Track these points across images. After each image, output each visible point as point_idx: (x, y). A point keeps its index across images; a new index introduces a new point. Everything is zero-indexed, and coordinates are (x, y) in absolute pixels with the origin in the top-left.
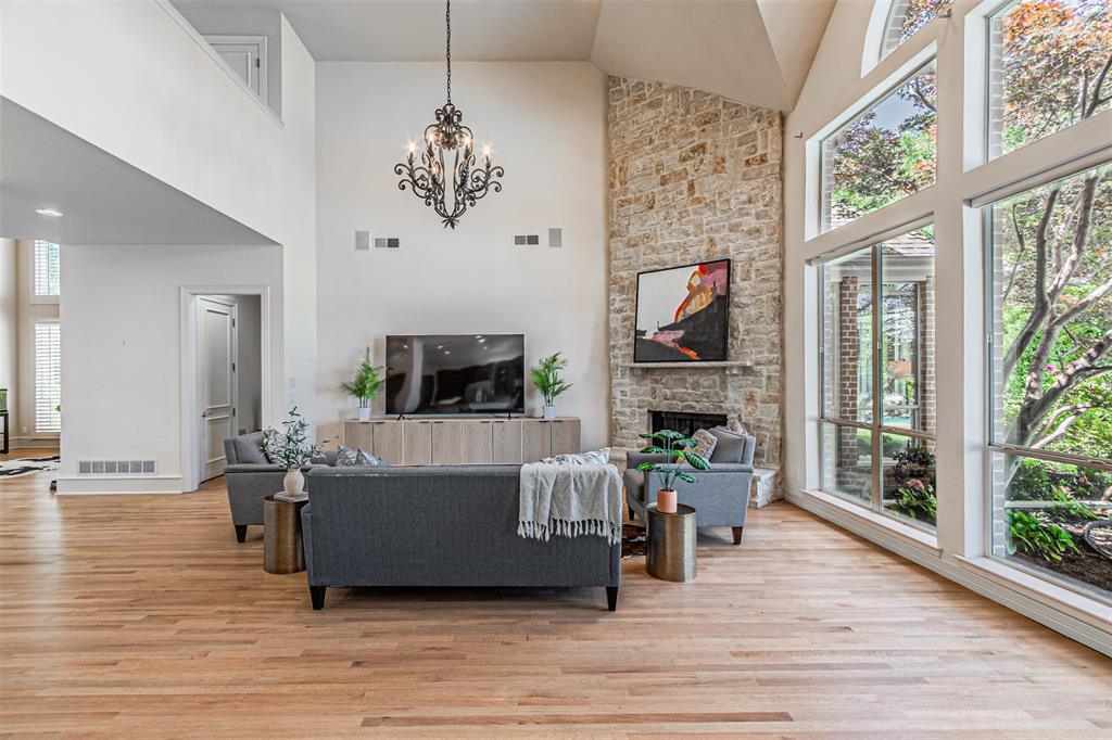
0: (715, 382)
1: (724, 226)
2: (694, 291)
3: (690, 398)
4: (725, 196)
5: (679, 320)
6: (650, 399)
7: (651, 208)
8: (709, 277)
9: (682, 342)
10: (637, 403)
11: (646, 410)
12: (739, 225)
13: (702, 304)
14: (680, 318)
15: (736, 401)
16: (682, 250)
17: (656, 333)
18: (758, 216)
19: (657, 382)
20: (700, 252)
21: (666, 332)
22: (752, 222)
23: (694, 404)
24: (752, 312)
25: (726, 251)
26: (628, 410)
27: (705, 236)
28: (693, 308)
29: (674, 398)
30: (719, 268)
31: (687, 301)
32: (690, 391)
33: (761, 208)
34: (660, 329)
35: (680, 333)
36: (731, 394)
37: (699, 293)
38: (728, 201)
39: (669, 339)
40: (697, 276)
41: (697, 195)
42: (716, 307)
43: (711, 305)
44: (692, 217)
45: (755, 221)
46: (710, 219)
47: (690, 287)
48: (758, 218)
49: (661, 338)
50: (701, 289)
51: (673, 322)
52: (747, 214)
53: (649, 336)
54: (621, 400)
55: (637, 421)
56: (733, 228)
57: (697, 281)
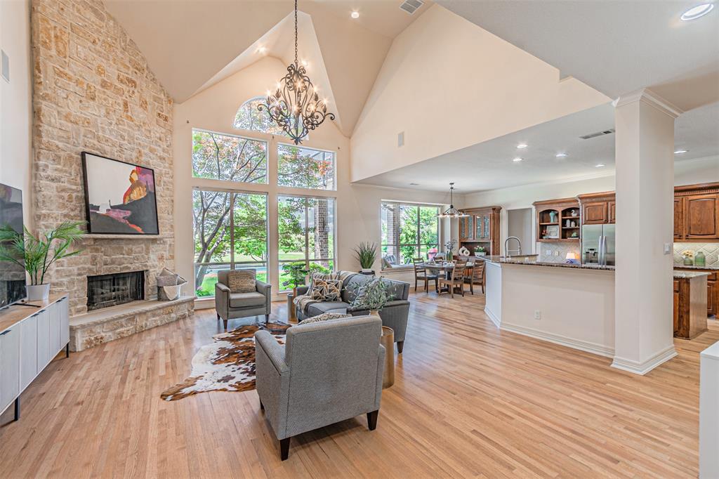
0: (143, 250)
1: (147, 146)
3: (125, 262)
4: (148, 127)
5: (126, 203)
6: (91, 267)
7: (93, 99)
9: (131, 220)
10: (76, 272)
11: (85, 276)
12: (154, 150)
16: (118, 148)
17: (109, 210)
19: (97, 250)
20: (131, 157)
21: (117, 210)
23: (129, 265)
25: (148, 163)
26: (65, 280)
27: (135, 146)
29: (113, 262)
30: (148, 174)
31: (131, 190)
32: (126, 256)
33: (165, 147)
34: (111, 207)
35: (129, 213)
36: (152, 256)
37: (138, 186)
38: (149, 131)
39: (120, 215)
40: (135, 174)
41: (129, 114)
42: (149, 199)
44: (126, 128)
46: (140, 137)
48: (163, 151)
49: (113, 214)
51: (121, 203)
52: (159, 146)
53: (102, 211)
54: (57, 271)
55: (76, 288)
56: (152, 151)
57: (135, 177)
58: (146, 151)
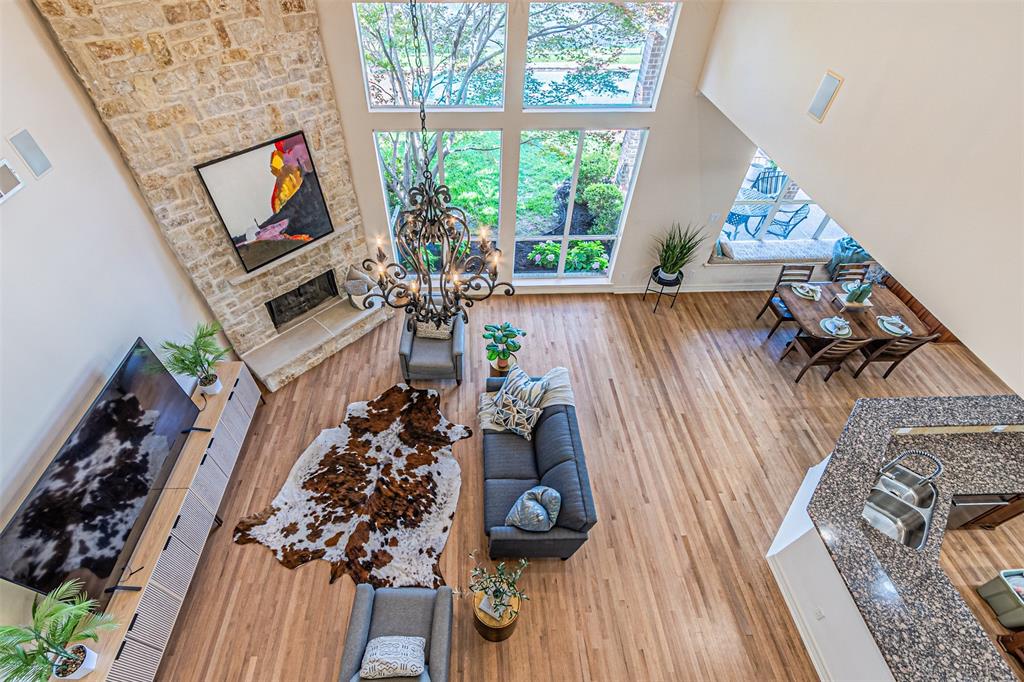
1: (282, 91)
2: (281, 175)
3: (303, 273)
4: (272, 52)
5: (278, 211)
6: (265, 293)
7: (169, 62)
8: (290, 156)
9: (291, 230)
10: (251, 305)
11: (263, 304)
12: (297, 89)
13: (294, 187)
14: (278, 208)
15: (338, 255)
16: (240, 125)
17: (259, 233)
18: (313, 79)
19: (265, 275)
20: (263, 127)
21: (269, 227)
22: (308, 86)
23: (308, 274)
25: (293, 122)
26: (244, 317)
27: (264, 104)
28: (286, 194)
29: (288, 279)
30: (296, 143)
31: (278, 188)
32: (301, 266)
33: (314, 69)
34: (260, 227)
35: (285, 223)
36: (333, 252)
37: (287, 175)
38: (277, 58)
39: (275, 232)
40: (277, 158)
41: (234, 46)
42: (309, 186)
43: (303, 186)
44: (238, 79)
45: (310, 84)
46: (265, 82)
47: (274, 171)
48: (313, 82)
49: (267, 235)
50: (287, 170)
51: (272, 214)
52: (303, 76)
53: (251, 239)
54: (232, 313)
55: (258, 319)
56: (292, 93)
57: (279, 163)
58: (285, 99)
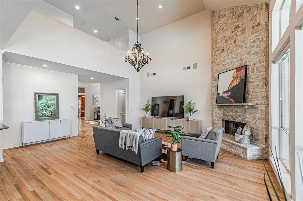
0: (242, 111)
1: (245, 53)
2: (234, 78)
3: (234, 116)
4: (246, 42)
6: (223, 116)
7: (223, 51)
8: (239, 73)
9: (230, 96)
10: (219, 117)
11: (222, 119)
12: (250, 51)
13: (236, 83)
14: (230, 88)
15: (249, 118)
16: (232, 64)
17: (223, 94)
18: (257, 47)
19: (225, 110)
20: (237, 64)
21: (225, 93)
22: (255, 50)
23: (235, 118)
24: (255, 84)
25: (246, 62)
26: (217, 119)
27: (239, 58)
28: (234, 84)
29: (229, 116)
30: (243, 69)
31: (232, 82)
32: (234, 114)
33: (258, 43)
34: (224, 92)
36: (248, 116)
37: (236, 79)
38: (246, 43)
39: (226, 95)
40: (235, 73)
41: (236, 44)
42: (241, 84)
43: (239, 83)
44: (235, 52)
45: (256, 49)
46: (241, 51)
47: (233, 77)
48: (257, 48)
50: (237, 77)
51: (228, 89)
52: (253, 47)
53: (221, 95)
54: (215, 116)
55: (219, 123)
58: (245, 56)
